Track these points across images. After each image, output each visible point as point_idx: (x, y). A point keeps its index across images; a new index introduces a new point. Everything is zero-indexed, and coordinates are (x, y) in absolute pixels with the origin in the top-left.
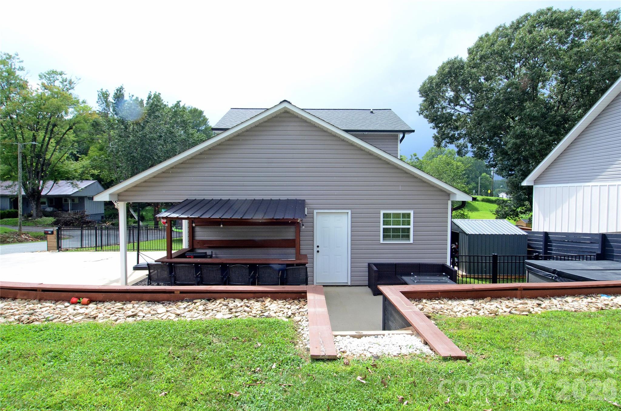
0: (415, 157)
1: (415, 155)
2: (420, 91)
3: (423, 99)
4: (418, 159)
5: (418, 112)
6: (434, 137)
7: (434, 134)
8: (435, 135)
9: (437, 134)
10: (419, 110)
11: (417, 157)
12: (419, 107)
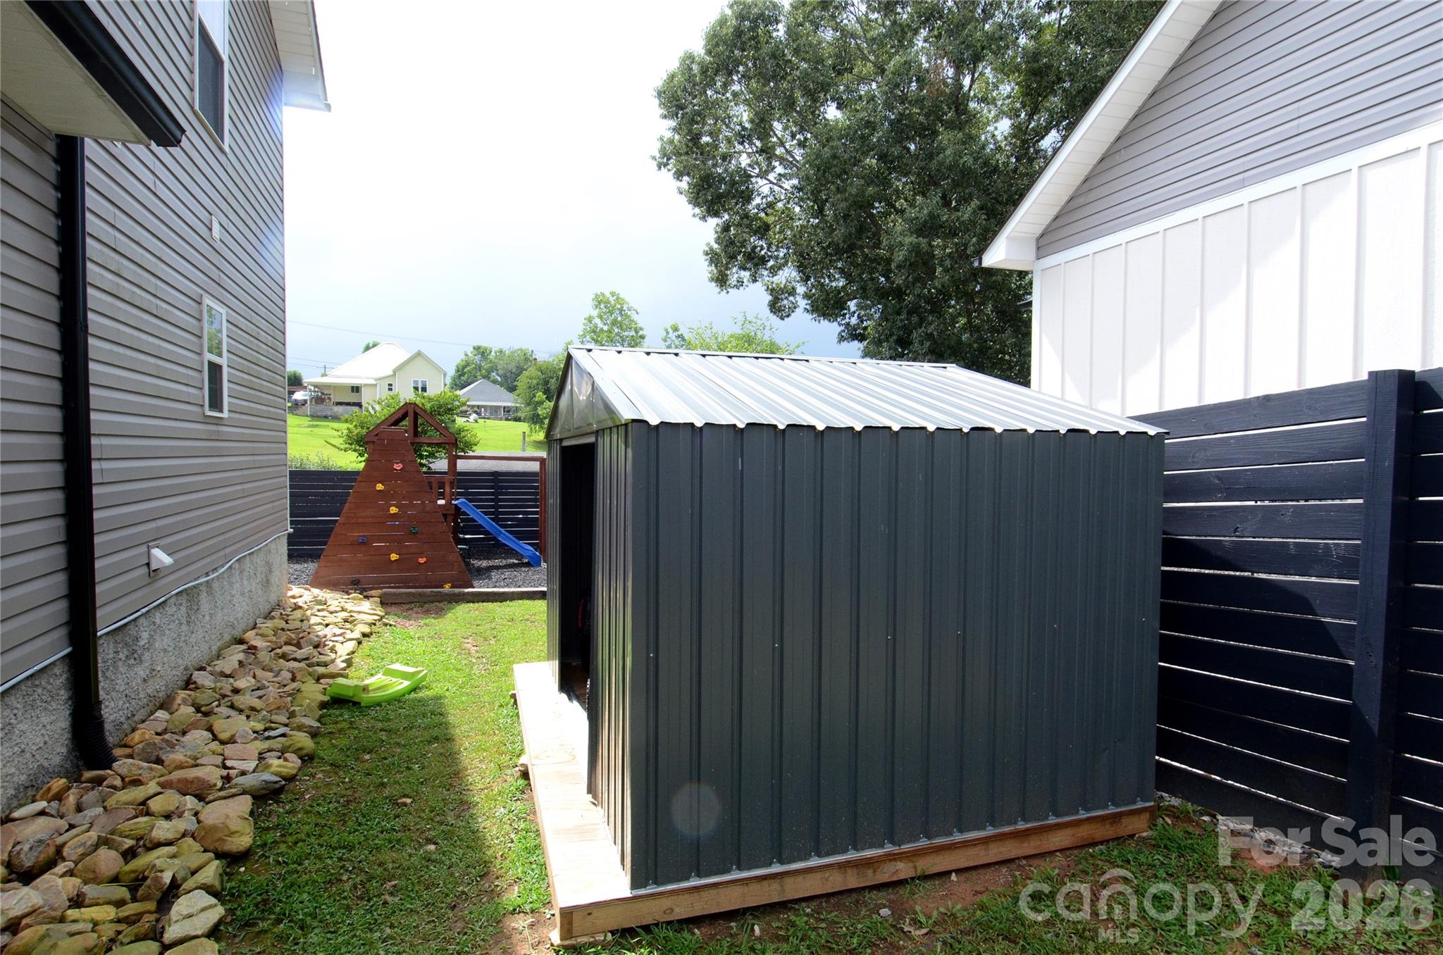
0: (676, 334)
1: (676, 329)
2: (660, 94)
3: (672, 123)
4: (684, 340)
5: (654, 158)
6: (707, 254)
7: (708, 244)
8: (711, 249)
9: (716, 246)
10: (658, 155)
11: (679, 333)
12: (658, 145)
